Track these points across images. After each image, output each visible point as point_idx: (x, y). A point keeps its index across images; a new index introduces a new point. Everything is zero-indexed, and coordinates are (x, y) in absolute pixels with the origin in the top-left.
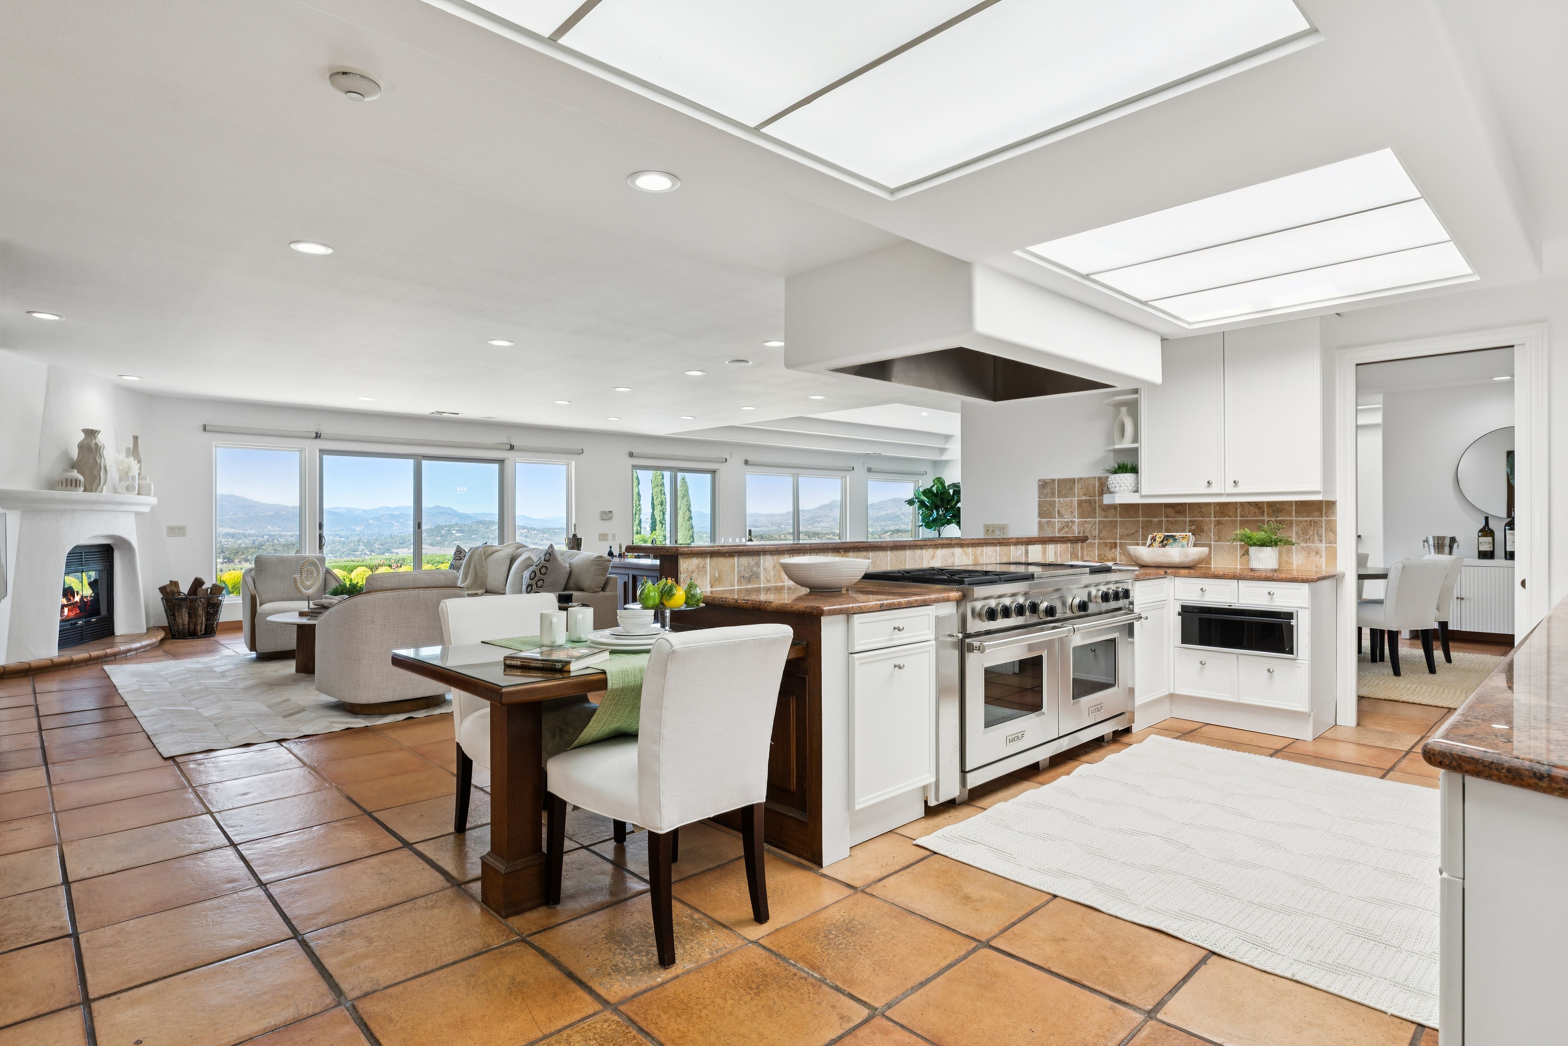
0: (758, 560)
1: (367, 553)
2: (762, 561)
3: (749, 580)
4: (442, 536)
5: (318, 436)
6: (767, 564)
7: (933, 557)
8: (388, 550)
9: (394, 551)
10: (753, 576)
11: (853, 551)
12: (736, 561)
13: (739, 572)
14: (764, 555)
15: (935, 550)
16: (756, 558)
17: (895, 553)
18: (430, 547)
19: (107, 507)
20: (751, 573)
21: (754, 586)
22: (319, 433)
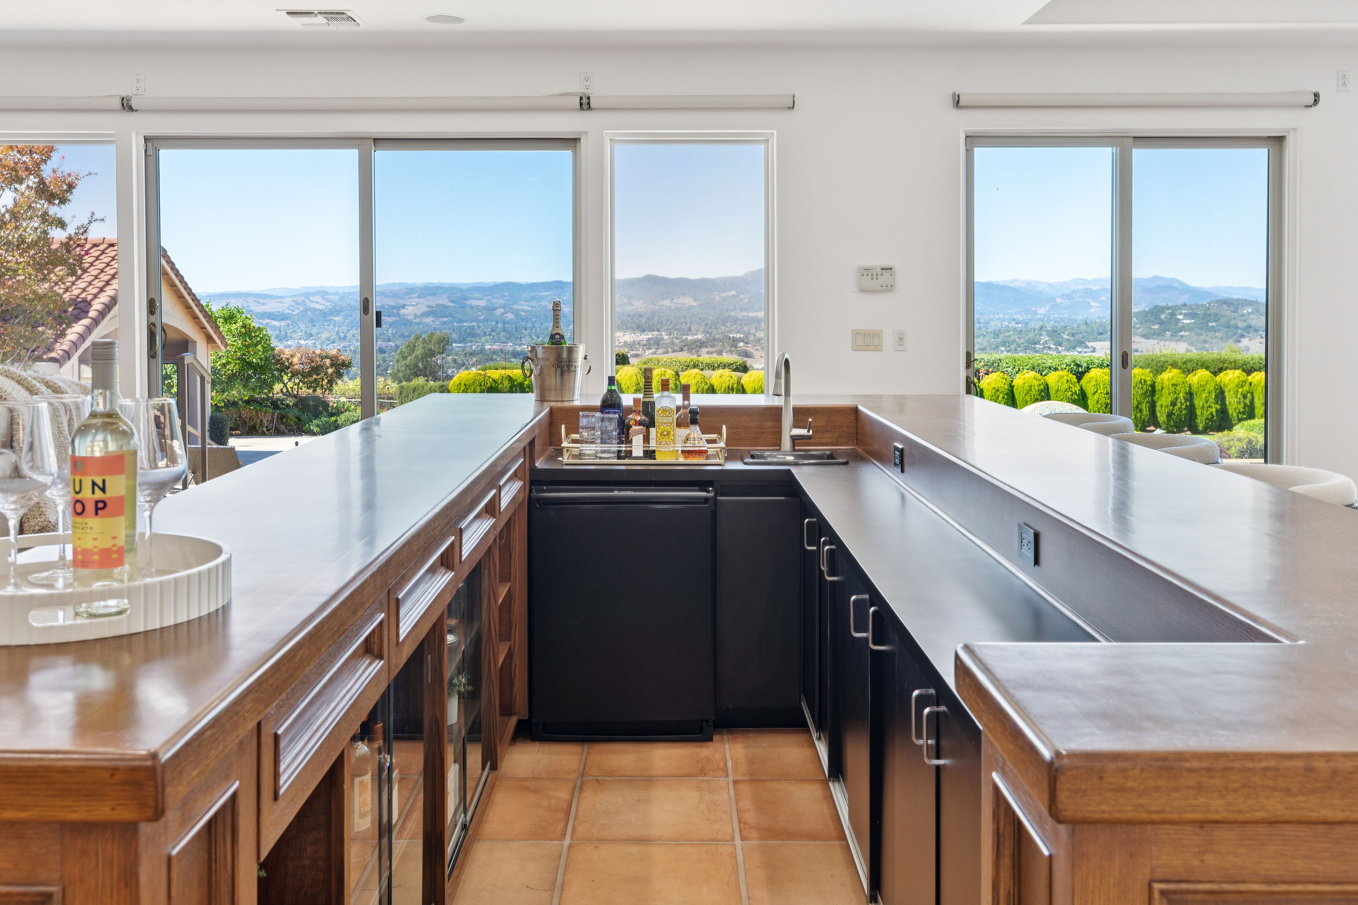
1: (1052, 346)
4: (1162, 323)
5: (127, 106)
8: (1081, 343)
9: (1089, 344)
18: (1142, 340)
22: (129, 100)
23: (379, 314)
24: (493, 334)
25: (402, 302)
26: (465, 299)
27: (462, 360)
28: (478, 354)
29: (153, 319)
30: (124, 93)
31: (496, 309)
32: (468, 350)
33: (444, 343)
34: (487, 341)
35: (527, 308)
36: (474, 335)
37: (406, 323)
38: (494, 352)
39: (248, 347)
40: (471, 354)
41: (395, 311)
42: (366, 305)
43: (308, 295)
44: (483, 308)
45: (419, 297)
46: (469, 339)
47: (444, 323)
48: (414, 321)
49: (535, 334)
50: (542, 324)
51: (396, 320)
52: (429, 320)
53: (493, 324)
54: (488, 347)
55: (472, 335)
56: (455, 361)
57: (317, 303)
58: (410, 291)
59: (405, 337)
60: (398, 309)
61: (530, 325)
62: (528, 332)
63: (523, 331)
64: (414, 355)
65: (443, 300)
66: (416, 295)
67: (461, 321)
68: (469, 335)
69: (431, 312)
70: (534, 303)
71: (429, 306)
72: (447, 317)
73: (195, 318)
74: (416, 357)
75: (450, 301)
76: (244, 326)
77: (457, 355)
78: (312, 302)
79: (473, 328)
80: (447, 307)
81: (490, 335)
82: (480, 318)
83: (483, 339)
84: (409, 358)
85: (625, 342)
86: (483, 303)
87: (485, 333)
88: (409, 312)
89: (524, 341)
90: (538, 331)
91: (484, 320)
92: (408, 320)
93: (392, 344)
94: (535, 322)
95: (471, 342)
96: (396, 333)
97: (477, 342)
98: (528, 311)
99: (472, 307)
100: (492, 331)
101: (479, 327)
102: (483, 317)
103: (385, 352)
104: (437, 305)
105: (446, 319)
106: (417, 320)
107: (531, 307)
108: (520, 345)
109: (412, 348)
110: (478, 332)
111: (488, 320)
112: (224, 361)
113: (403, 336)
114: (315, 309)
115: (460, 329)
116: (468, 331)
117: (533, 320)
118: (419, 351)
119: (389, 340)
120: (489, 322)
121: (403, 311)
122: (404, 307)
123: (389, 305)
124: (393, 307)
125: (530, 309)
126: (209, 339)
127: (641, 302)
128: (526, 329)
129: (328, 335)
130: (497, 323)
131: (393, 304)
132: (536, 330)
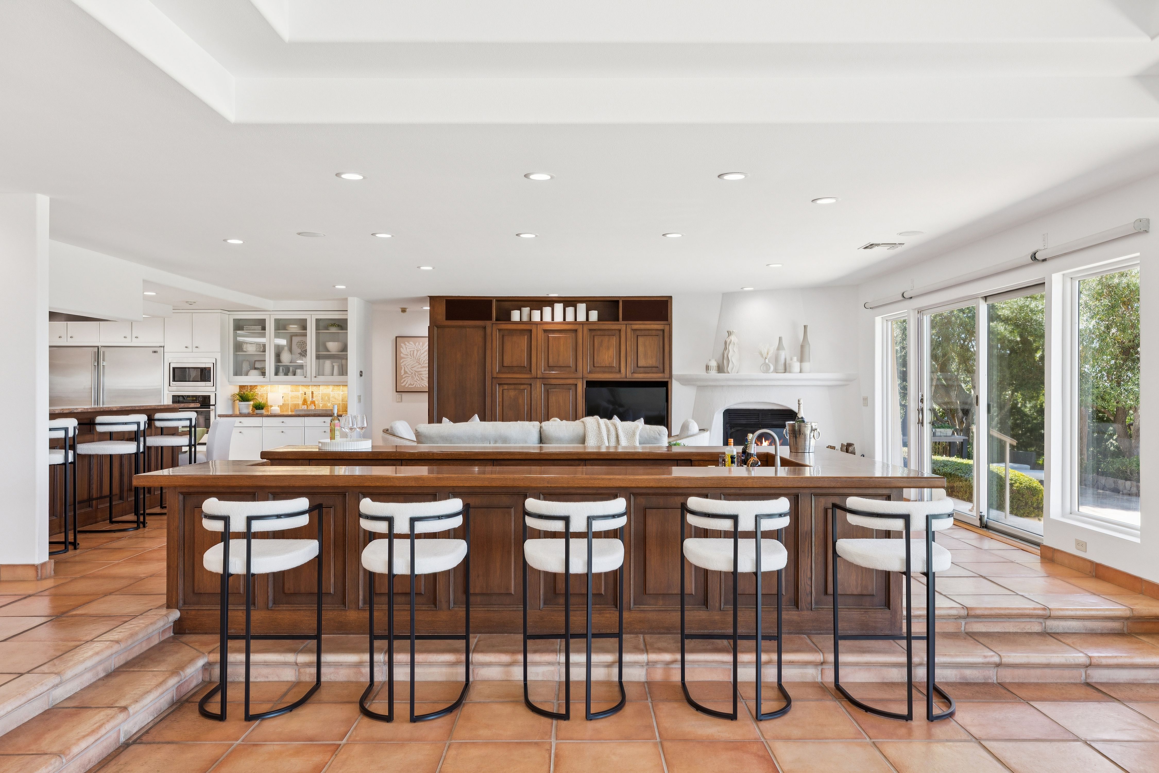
5: (904, 297)
22: (904, 294)
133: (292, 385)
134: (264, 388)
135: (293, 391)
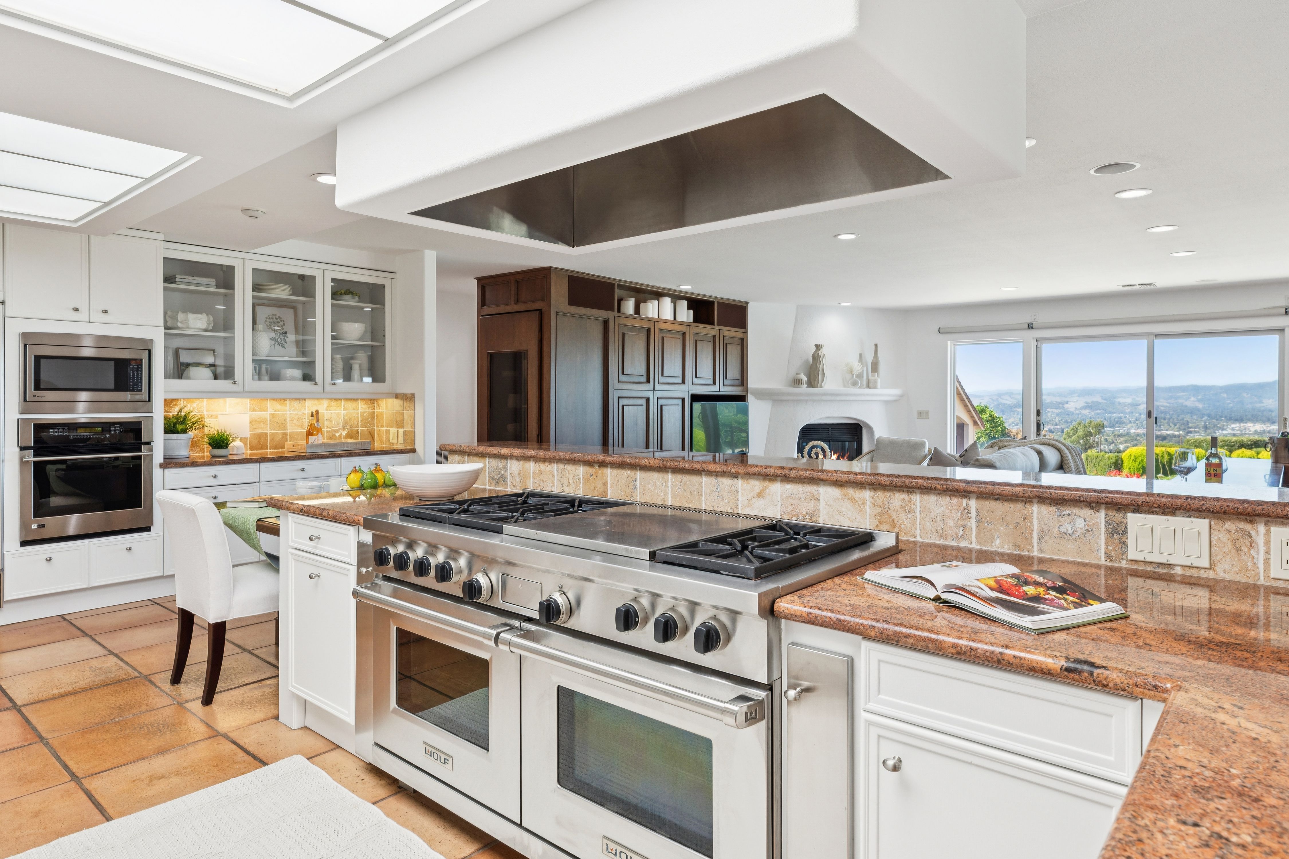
0: (505, 463)
2: (509, 465)
3: (497, 482)
5: (1030, 327)
6: (514, 469)
7: (760, 495)
10: (501, 479)
11: (611, 467)
12: (487, 462)
13: (489, 472)
14: (511, 459)
15: (767, 483)
16: (504, 461)
17: (679, 477)
19: (824, 398)
20: (499, 476)
21: (502, 489)
22: (1032, 324)
23: (1156, 418)
24: (1137, 422)
25: (1066, 400)
26: (1114, 398)
27: (1112, 439)
28: (1124, 436)
29: (1038, 418)
30: (1029, 321)
31: (1140, 405)
32: (1117, 433)
33: (1100, 428)
34: (1132, 427)
35: (1166, 404)
36: (1121, 423)
37: (1069, 414)
38: (1138, 435)
39: (993, 427)
40: (1119, 436)
41: (1061, 405)
42: (1149, 414)
43: (1000, 395)
44: (1129, 404)
45: (1079, 396)
46: (1117, 425)
47: (1098, 414)
48: (1075, 412)
49: (1172, 423)
50: (1179, 416)
51: (1062, 412)
52: (1086, 412)
53: (1137, 415)
54: (1132, 431)
55: (1120, 422)
56: (1106, 440)
57: (1006, 400)
58: (1072, 392)
59: (1068, 423)
60: (1063, 404)
61: (1168, 416)
62: (1166, 421)
63: (1163, 421)
64: (1076, 435)
65: (1098, 399)
66: (1077, 395)
67: (1110, 413)
68: (1117, 422)
69: (1088, 406)
70: (1172, 401)
71: (1086, 403)
72: (1100, 410)
73: (969, 411)
74: (1078, 437)
75: (1102, 399)
76: (991, 416)
77: (1108, 436)
78: (1003, 399)
79: (1121, 418)
80: (1100, 403)
81: (1135, 423)
82: (1127, 411)
83: (1129, 426)
84: (1073, 437)
85: (1255, 431)
86: (1129, 400)
87: (1130, 422)
88: (1071, 406)
89: (1162, 427)
90: (1175, 421)
91: (1129, 413)
92: (1070, 412)
93: (1058, 427)
94: (1173, 414)
95: (1119, 427)
96: (1062, 420)
97: (1124, 427)
98: (1167, 406)
99: (1120, 403)
100: (1137, 420)
101: (1125, 417)
102: (1129, 410)
103: (1053, 432)
104: (1092, 402)
105: (1099, 411)
106: (1077, 412)
107: (1169, 403)
108: (1159, 430)
109: (1075, 430)
110: (1125, 421)
111: (1132, 412)
112: (979, 435)
113: (1066, 422)
114: (1004, 404)
115: (1110, 418)
116: (1116, 420)
117: (1171, 413)
118: (1081, 433)
119: (1056, 425)
120: (1134, 414)
121: (1066, 406)
122: (1067, 403)
123: (1056, 402)
124: (1060, 403)
125: (1168, 405)
126: (975, 423)
127: (1271, 400)
128: (1165, 419)
129: (1013, 420)
130: (1140, 414)
131: (1059, 401)
132: (1173, 420)
133: (252, 398)
134: (195, 405)
135: (254, 410)
